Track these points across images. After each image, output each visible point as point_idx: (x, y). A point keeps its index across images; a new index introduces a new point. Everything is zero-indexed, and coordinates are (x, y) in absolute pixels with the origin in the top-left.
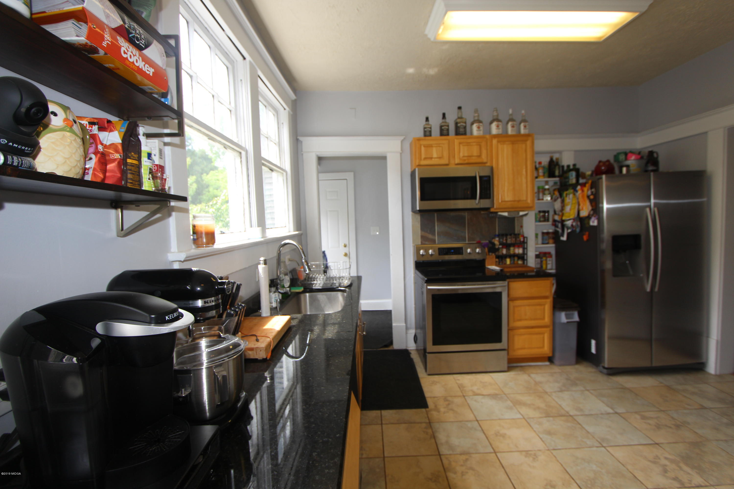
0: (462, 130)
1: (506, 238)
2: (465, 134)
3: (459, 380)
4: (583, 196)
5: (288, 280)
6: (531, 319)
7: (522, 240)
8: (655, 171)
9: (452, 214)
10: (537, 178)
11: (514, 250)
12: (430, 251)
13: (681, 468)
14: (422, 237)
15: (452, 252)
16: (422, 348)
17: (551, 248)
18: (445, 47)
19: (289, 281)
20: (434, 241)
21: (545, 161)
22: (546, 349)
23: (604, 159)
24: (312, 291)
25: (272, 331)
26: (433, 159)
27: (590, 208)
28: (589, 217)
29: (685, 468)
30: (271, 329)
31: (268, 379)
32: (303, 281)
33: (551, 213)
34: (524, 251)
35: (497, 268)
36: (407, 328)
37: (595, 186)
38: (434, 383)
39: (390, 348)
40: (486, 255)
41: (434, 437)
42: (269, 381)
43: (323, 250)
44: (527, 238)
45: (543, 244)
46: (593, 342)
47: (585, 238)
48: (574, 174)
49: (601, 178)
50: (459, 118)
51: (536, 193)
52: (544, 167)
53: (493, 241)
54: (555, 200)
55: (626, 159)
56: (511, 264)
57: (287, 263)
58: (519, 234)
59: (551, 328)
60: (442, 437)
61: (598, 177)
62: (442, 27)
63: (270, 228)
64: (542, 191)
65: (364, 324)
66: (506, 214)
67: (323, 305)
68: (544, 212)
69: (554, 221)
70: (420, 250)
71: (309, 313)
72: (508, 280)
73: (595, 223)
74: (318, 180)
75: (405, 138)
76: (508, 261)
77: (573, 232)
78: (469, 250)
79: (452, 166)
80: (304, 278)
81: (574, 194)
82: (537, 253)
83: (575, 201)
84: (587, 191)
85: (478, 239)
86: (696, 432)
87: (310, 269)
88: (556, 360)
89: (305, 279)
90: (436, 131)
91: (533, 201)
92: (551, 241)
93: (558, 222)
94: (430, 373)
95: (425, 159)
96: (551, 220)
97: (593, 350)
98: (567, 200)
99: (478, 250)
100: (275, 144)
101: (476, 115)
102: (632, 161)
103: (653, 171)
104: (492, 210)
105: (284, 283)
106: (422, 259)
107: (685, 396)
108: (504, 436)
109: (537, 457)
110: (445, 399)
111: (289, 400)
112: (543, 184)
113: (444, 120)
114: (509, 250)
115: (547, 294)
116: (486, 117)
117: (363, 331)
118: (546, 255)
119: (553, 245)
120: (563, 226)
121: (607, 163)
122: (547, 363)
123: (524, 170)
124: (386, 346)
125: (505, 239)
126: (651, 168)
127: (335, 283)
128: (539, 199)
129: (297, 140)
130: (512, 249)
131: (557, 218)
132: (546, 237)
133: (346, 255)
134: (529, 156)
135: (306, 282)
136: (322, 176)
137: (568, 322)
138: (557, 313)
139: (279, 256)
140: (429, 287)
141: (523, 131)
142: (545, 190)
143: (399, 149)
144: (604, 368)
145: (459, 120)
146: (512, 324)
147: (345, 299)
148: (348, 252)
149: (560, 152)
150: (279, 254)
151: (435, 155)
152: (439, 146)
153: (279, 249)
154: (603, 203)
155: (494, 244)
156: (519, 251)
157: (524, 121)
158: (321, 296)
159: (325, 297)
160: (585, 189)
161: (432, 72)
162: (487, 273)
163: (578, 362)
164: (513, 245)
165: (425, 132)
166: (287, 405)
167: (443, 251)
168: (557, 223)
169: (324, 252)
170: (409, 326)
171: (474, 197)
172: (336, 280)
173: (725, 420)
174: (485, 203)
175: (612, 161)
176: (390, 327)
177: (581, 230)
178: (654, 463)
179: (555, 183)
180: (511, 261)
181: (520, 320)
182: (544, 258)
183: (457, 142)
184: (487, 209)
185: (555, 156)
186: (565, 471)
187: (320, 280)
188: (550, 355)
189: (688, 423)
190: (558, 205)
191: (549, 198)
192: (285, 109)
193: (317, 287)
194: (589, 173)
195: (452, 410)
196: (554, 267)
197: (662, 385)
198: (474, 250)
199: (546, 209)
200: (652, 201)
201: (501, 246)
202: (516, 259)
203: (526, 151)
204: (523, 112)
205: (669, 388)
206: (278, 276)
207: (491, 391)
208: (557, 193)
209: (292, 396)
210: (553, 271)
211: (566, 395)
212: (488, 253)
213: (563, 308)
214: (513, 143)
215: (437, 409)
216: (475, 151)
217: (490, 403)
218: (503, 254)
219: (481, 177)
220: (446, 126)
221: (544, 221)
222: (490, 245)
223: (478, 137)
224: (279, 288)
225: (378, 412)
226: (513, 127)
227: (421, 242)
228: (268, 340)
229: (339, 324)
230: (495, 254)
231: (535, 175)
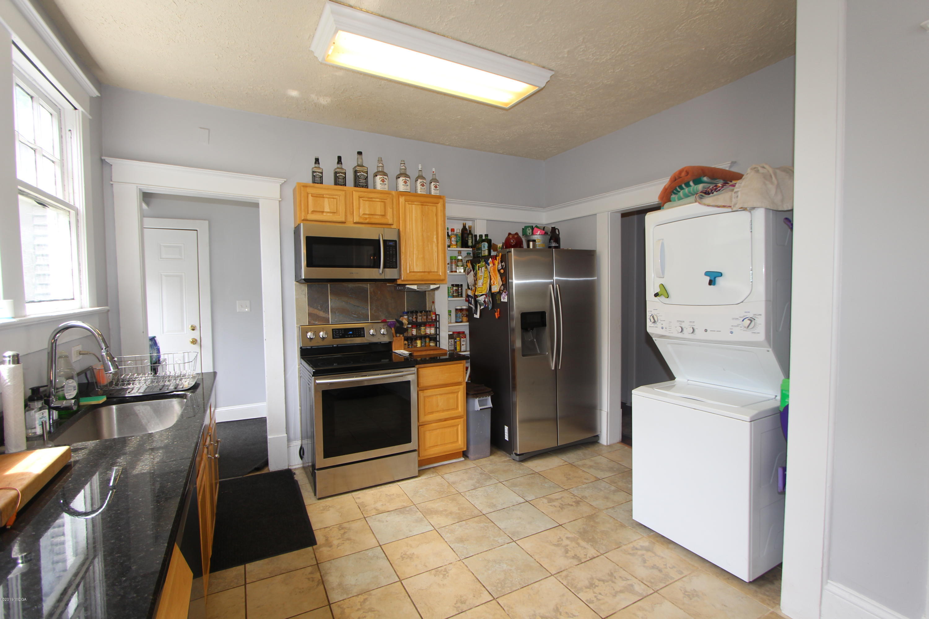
0: (362, 181)
1: (417, 315)
2: (367, 186)
3: (359, 498)
4: (494, 270)
5: (74, 387)
6: (443, 411)
7: (434, 318)
8: (557, 247)
9: (351, 285)
10: (449, 246)
11: (425, 329)
12: (321, 334)
13: (578, 544)
14: (310, 315)
15: (351, 334)
16: (310, 464)
17: (464, 327)
18: (340, 73)
19: (77, 388)
20: (326, 321)
21: (458, 228)
22: (461, 444)
23: (513, 232)
24: (123, 400)
25: (24, 477)
26: (325, 214)
27: (501, 283)
28: (500, 293)
29: (583, 543)
30: (23, 474)
31: (20, 561)
32: (106, 385)
33: (465, 287)
34: (436, 331)
35: (406, 353)
36: (289, 440)
37: (504, 259)
38: (326, 508)
39: (265, 471)
40: (393, 337)
41: (323, 582)
42: (21, 565)
43: (151, 335)
44: (439, 315)
45: (456, 322)
46: (506, 428)
47: (497, 315)
48: (486, 244)
49: (510, 252)
50: (358, 166)
51: (448, 264)
52: (456, 235)
53: (401, 319)
54: (468, 273)
55: (533, 234)
56: (422, 346)
57: (74, 358)
58: (430, 311)
59: (465, 418)
60: (333, 579)
61: (508, 250)
62: (332, 47)
63: (36, 300)
64: (454, 261)
65: (218, 442)
66: (415, 287)
67: (144, 421)
68: (457, 286)
69: (468, 296)
70: (307, 332)
71: (116, 437)
72: (417, 366)
73: (506, 300)
74: (142, 228)
75: (285, 182)
76: (419, 343)
77: (486, 308)
78: (372, 332)
79: (350, 225)
80: (109, 381)
81: (486, 268)
82: (451, 333)
83: (487, 275)
84: (498, 265)
85: (383, 318)
86: (591, 505)
87: (116, 367)
88: (471, 455)
89: (111, 383)
90: (329, 178)
91: (445, 272)
92: (465, 319)
93: (472, 297)
94: (320, 497)
95: (313, 212)
96: (464, 295)
97: (507, 438)
98: (480, 274)
99: (382, 331)
100: (53, 162)
101: (380, 165)
102: (538, 237)
103: (555, 247)
104: (399, 282)
105: (65, 391)
106: (309, 345)
107: (584, 471)
108: (411, 557)
109: (447, 572)
110: (340, 527)
111: (78, 585)
112: (456, 254)
113: (339, 166)
114: (420, 330)
115: (460, 379)
116: (393, 170)
117: (216, 454)
118: (460, 334)
119: (468, 324)
120: (476, 302)
121: (516, 236)
122: (463, 459)
123: (435, 237)
124: (258, 469)
125: (414, 317)
126: (554, 244)
127: (169, 386)
128: (452, 272)
129: (102, 161)
130: (423, 328)
131: (470, 293)
132: (460, 314)
133: (194, 342)
134: (440, 222)
135: (113, 387)
136: (148, 222)
137: (481, 409)
138: (471, 400)
139: (54, 348)
140: (318, 381)
141: (433, 192)
142: (458, 260)
143: (278, 196)
144: (516, 454)
145: (358, 169)
146: (422, 419)
147: (185, 408)
148: (199, 337)
149: (473, 220)
150: (52, 344)
151: (327, 209)
152: (333, 198)
153: (54, 335)
154: (512, 279)
155: (401, 323)
156: (431, 331)
157: (435, 180)
158: (141, 408)
159: (148, 408)
160: (496, 262)
161: (324, 101)
162: (395, 359)
163: (492, 453)
164: (425, 324)
165: (314, 177)
166: (72, 594)
167: (339, 333)
168: (470, 299)
169: (153, 339)
170: (292, 436)
171: (376, 265)
172: (169, 381)
173: (613, 488)
174: (390, 274)
175: (520, 234)
176: (264, 441)
177: (493, 307)
178: (557, 545)
179: (468, 254)
180: (421, 343)
181: (432, 413)
182: (458, 339)
183: (356, 195)
184: (394, 281)
185: (468, 224)
186: (476, 580)
187: (139, 383)
188: (465, 449)
189: (586, 498)
190: (471, 278)
191: (462, 271)
192: (76, 109)
193: (134, 393)
194: (500, 245)
195: (348, 539)
196: (468, 349)
197: (566, 463)
198: (377, 331)
199: (460, 283)
200: (555, 278)
201: (410, 326)
202: (427, 340)
203: (436, 215)
204: (434, 170)
205: (572, 465)
206: (51, 381)
207: (397, 504)
208: (469, 265)
209: (83, 578)
210: (468, 353)
211: (480, 492)
212: (395, 335)
213: (476, 395)
214: (423, 204)
215: (328, 543)
216: (378, 208)
217: (395, 519)
218: (412, 334)
219: (385, 241)
220: (341, 173)
221: (457, 296)
222: (398, 325)
223: (381, 192)
224: (53, 401)
225: (241, 567)
226: (423, 185)
227: (309, 322)
228: (12, 493)
229: (166, 447)
230: (403, 336)
231: (447, 243)
